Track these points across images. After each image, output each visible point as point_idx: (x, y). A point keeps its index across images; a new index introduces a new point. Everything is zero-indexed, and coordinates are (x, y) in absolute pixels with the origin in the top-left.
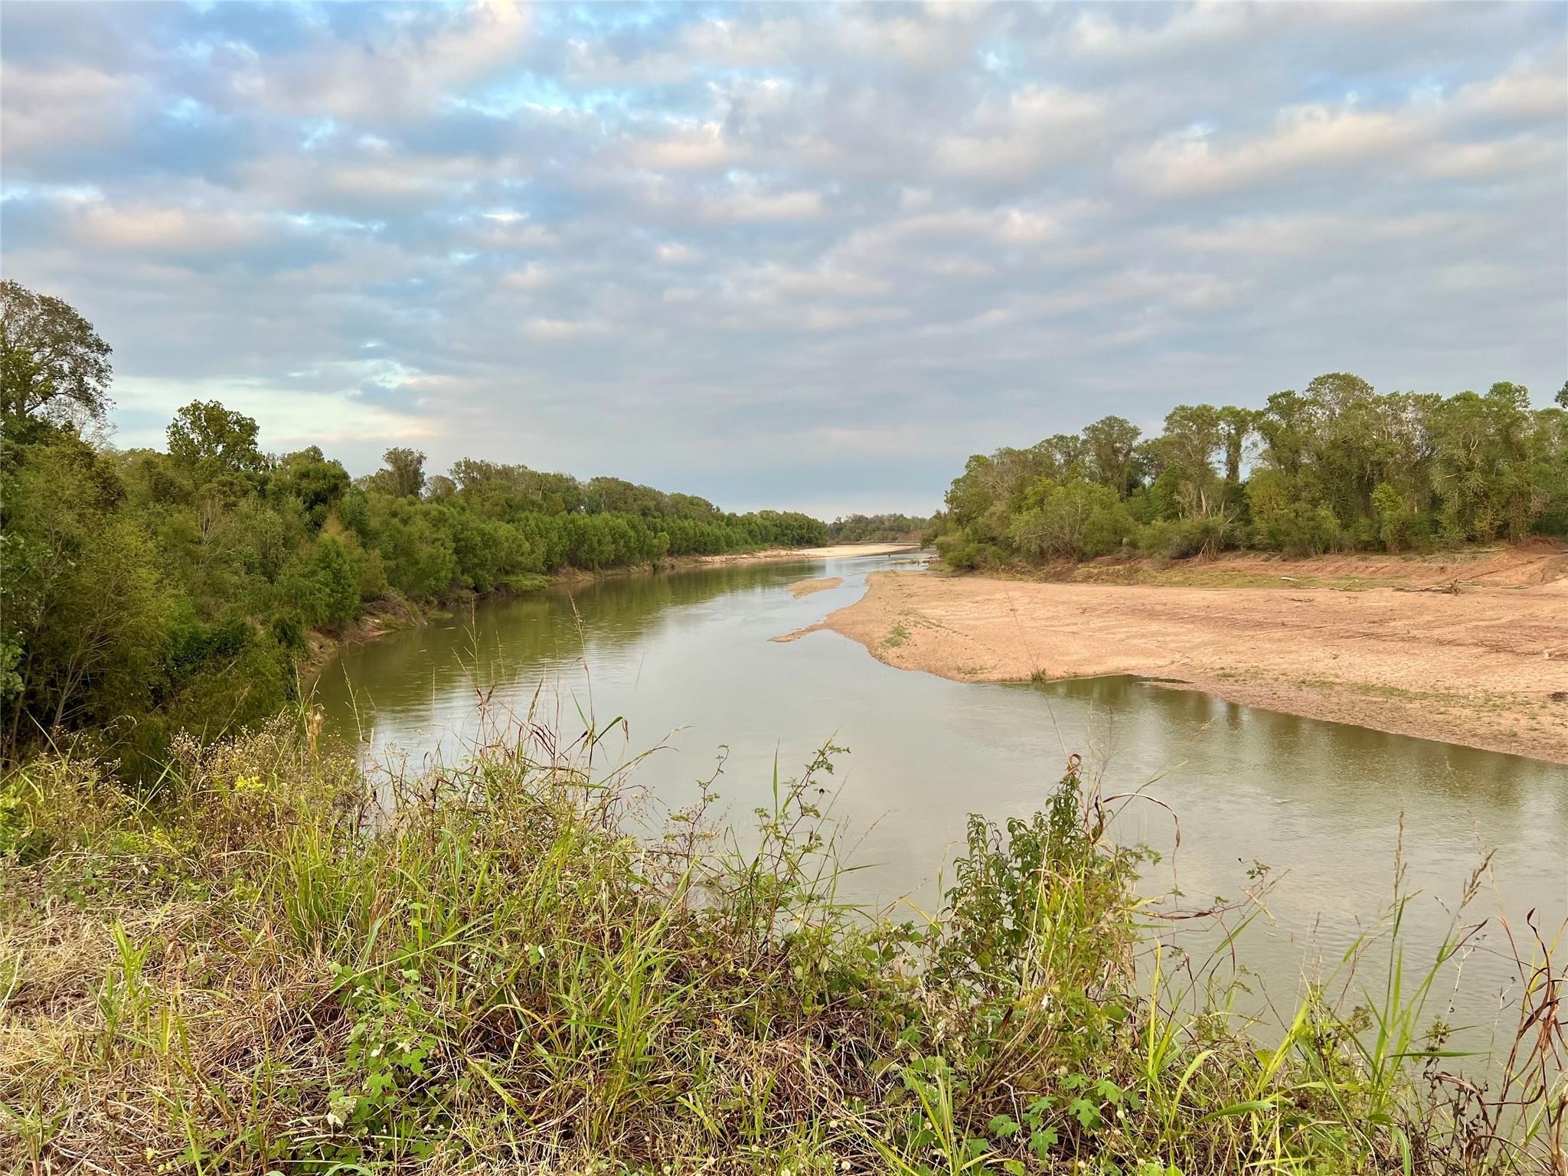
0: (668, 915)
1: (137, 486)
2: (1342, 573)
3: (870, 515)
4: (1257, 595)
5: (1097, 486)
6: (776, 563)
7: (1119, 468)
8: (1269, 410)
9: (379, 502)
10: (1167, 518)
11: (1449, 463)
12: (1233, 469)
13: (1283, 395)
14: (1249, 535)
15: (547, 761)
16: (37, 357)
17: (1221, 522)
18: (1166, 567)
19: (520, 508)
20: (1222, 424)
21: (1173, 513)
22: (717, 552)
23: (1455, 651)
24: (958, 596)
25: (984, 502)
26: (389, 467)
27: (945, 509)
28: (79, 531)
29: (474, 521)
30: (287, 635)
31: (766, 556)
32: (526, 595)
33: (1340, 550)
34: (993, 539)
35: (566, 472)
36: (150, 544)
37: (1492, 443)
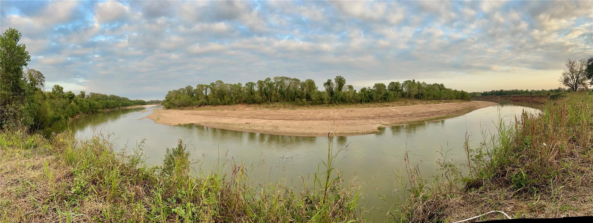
0: (120, 164)
1: (48, 97)
2: (221, 108)
3: (153, 100)
4: (210, 111)
5: (187, 96)
6: (139, 108)
7: (190, 93)
8: (211, 85)
9: (79, 99)
10: (197, 100)
11: (233, 93)
12: (206, 93)
13: (212, 83)
14: (209, 103)
15: (102, 139)
16: (36, 79)
17: (205, 101)
18: (197, 107)
19: (99, 99)
20: (204, 87)
21: (198, 100)
22: (129, 106)
23: (235, 118)
24: (167, 113)
25: (171, 98)
26: (81, 94)
27: (165, 99)
28: (41, 103)
29: (92, 102)
30: (66, 118)
31: (137, 107)
32: (99, 112)
33: (220, 105)
34: (172, 104)
35: (106, 94)
36: (49, 105)
37: (238, 91)
